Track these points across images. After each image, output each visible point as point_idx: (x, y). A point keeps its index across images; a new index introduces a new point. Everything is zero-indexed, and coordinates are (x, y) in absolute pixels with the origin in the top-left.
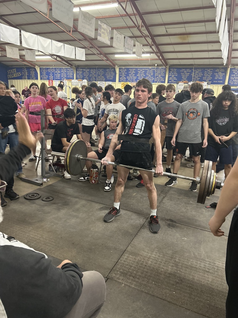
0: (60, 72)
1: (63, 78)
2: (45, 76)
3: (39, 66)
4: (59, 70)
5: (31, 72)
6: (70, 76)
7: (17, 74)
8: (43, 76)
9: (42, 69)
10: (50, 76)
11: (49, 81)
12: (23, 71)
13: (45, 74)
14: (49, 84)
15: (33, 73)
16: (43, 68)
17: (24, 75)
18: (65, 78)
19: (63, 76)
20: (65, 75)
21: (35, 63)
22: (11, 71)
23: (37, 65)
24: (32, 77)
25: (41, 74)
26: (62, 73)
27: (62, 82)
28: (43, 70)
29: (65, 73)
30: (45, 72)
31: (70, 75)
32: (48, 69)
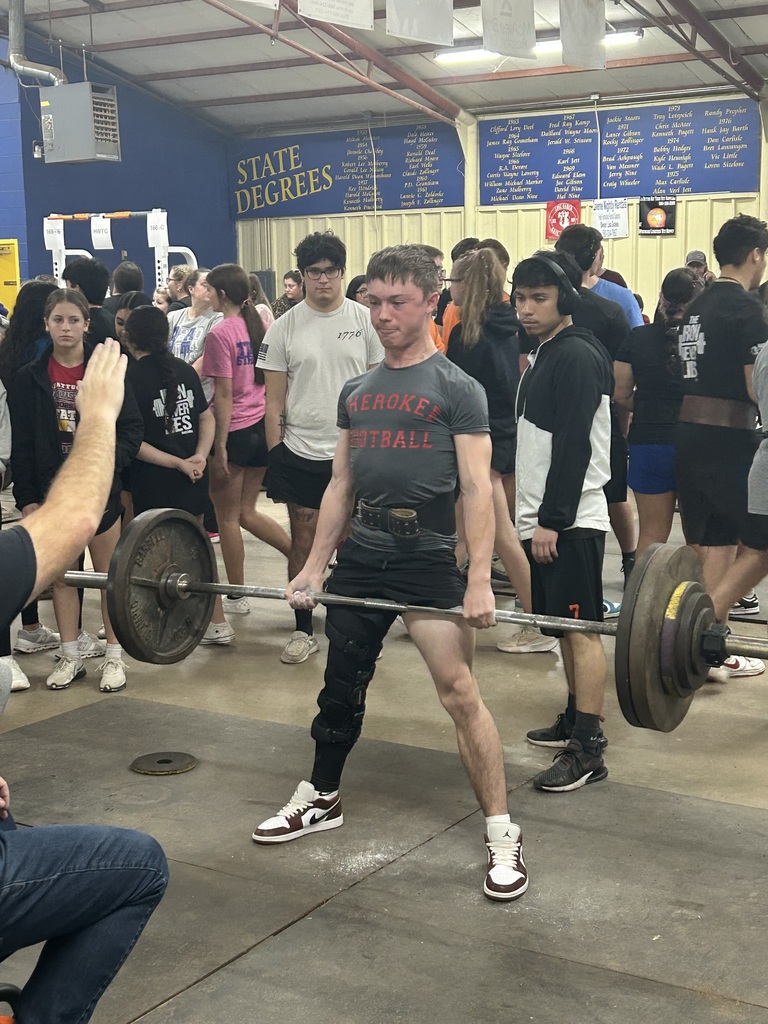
0: (646, 134)
1: (662, 175)
2: (518, 179)
3: (475, 115)
4: (633, 126)
5: (411, 159)
6: (721, 161)
7: (306, 179)
8: (503, 179)
9: (498, 130)
10: (559, 170)
11: (548, 209)
12: (354, 159)
13: (522, 161)
14: (548, 225)
15: (423, 160)
16: (504, 123)
17: (354, 183)
18: (683, 174)
19: (666, 163)
20: (679, 154)
21: (454, 89)
22: (260, 164)
23: (465, 107)
24: (413, 190)
25: (487, 166)
26: (662, 142)
27: (654, 205)
28: (504, 135)
29: (684, 141)
30: (523, 148)
31: (721, 153)
32: (542, 124)
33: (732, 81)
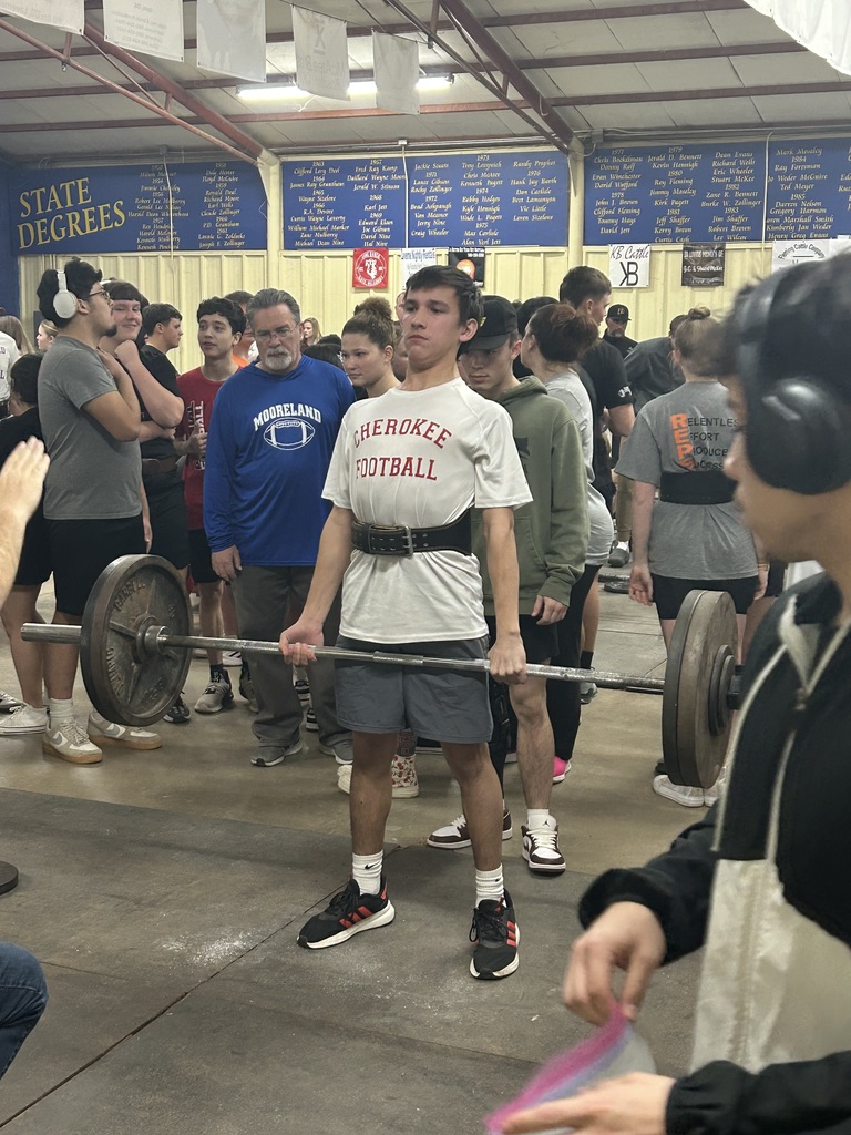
0: (454, 183)
1: (471, 226)
2: (324, 224)
3: (277, 155)
4: (442, 175)
5: (210, 198)
6: (530, 214)
7: (96, 215)
8: (307, 224)
9: (302, 172)
10: (366, 216)
11: (355, 257)
12: (148, 195)
13: (328, 206)
14: (355, 274)
15: (222, 200)
16: (308, 165)
17: (149, 221)
18: (492, 226)
19: (475, 214)
20: (488, 205)
21: (257, 127)
22: (45, 197)
23: (268, 146)
24: (213, 231)
25: (291, 209)
26: (471, 192)
27: (463, 256)
28: (309, 178)
29: (493, 192)
30: (328, 192)
31: (530, 205)
32: (349, 167)
33: (541, 132)
